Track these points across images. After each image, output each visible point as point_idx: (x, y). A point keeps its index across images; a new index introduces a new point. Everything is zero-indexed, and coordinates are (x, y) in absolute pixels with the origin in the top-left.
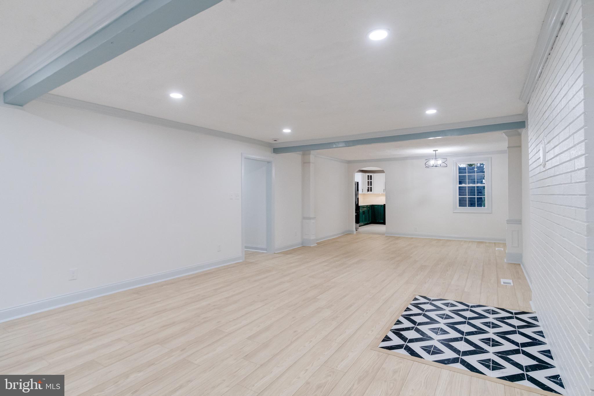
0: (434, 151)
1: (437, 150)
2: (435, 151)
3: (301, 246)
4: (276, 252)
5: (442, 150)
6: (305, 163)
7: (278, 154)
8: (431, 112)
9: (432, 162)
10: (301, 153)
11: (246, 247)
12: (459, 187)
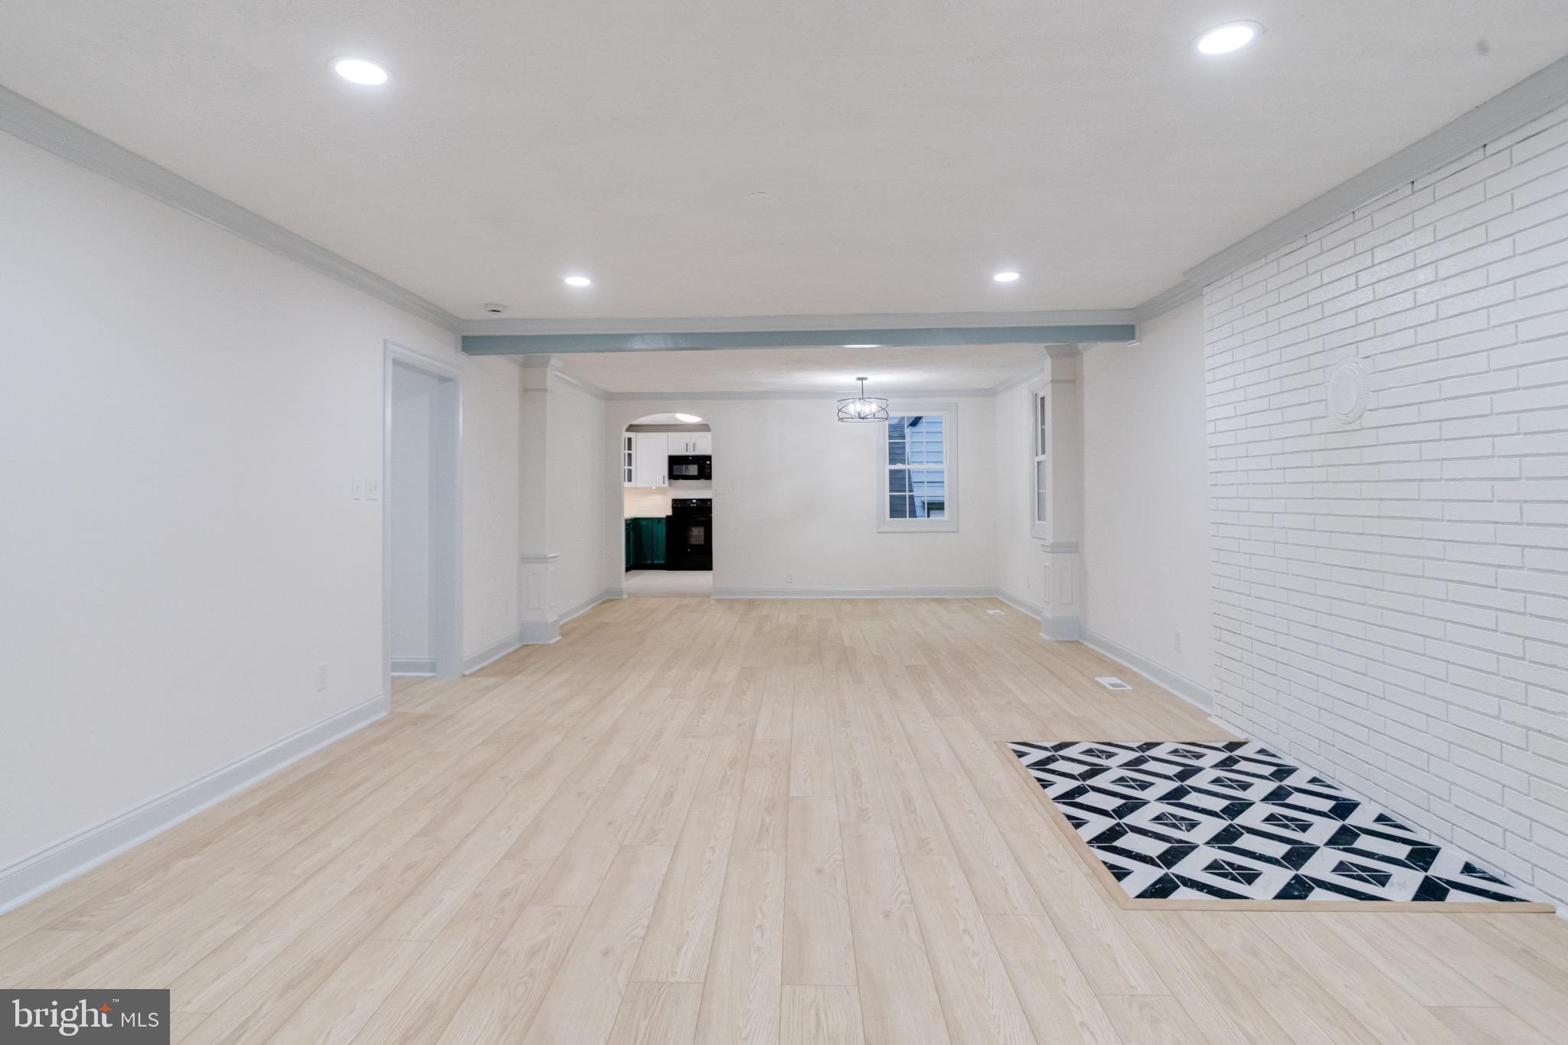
0: (859, 379)
1: (866, 379)
2: (862, 379)
3: (517, 646)
4: (467, 673)
5: (877, 378)
6: (531, 392)
7: (473, 357)
8: (1006, 277)
9: (854, 408)
10: (519, 357)
11: (395, 667)
12: (892, 472)
